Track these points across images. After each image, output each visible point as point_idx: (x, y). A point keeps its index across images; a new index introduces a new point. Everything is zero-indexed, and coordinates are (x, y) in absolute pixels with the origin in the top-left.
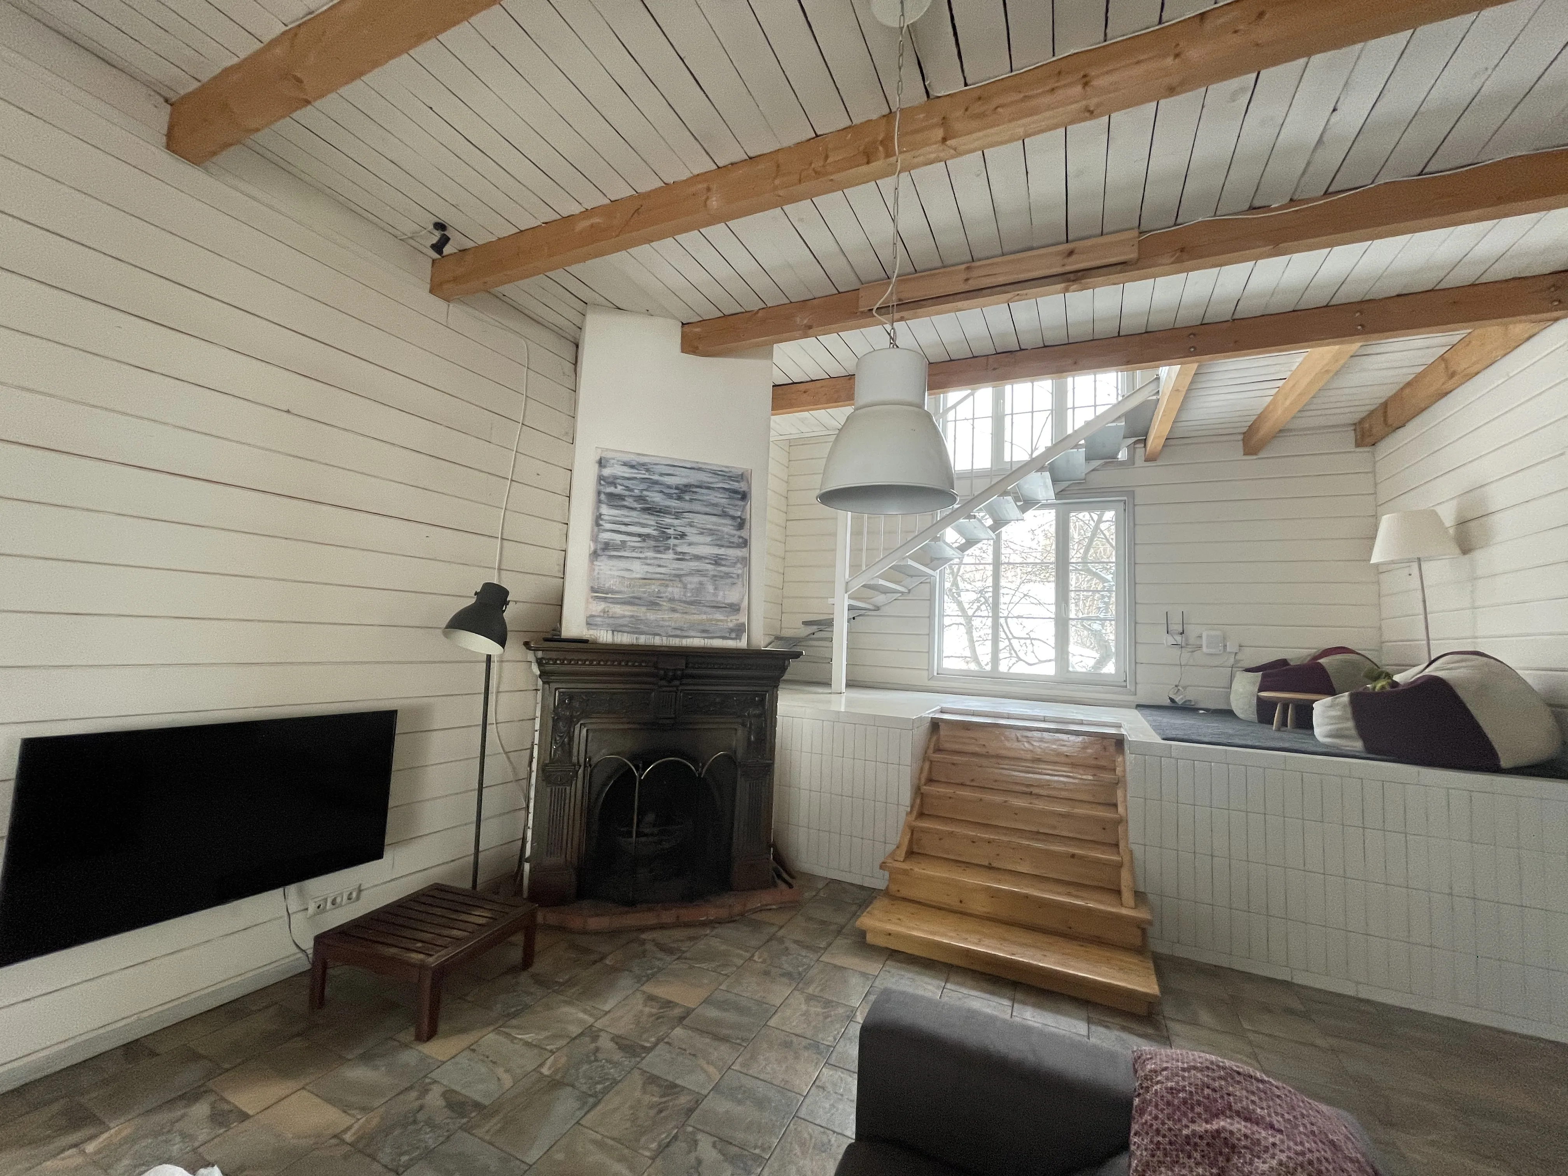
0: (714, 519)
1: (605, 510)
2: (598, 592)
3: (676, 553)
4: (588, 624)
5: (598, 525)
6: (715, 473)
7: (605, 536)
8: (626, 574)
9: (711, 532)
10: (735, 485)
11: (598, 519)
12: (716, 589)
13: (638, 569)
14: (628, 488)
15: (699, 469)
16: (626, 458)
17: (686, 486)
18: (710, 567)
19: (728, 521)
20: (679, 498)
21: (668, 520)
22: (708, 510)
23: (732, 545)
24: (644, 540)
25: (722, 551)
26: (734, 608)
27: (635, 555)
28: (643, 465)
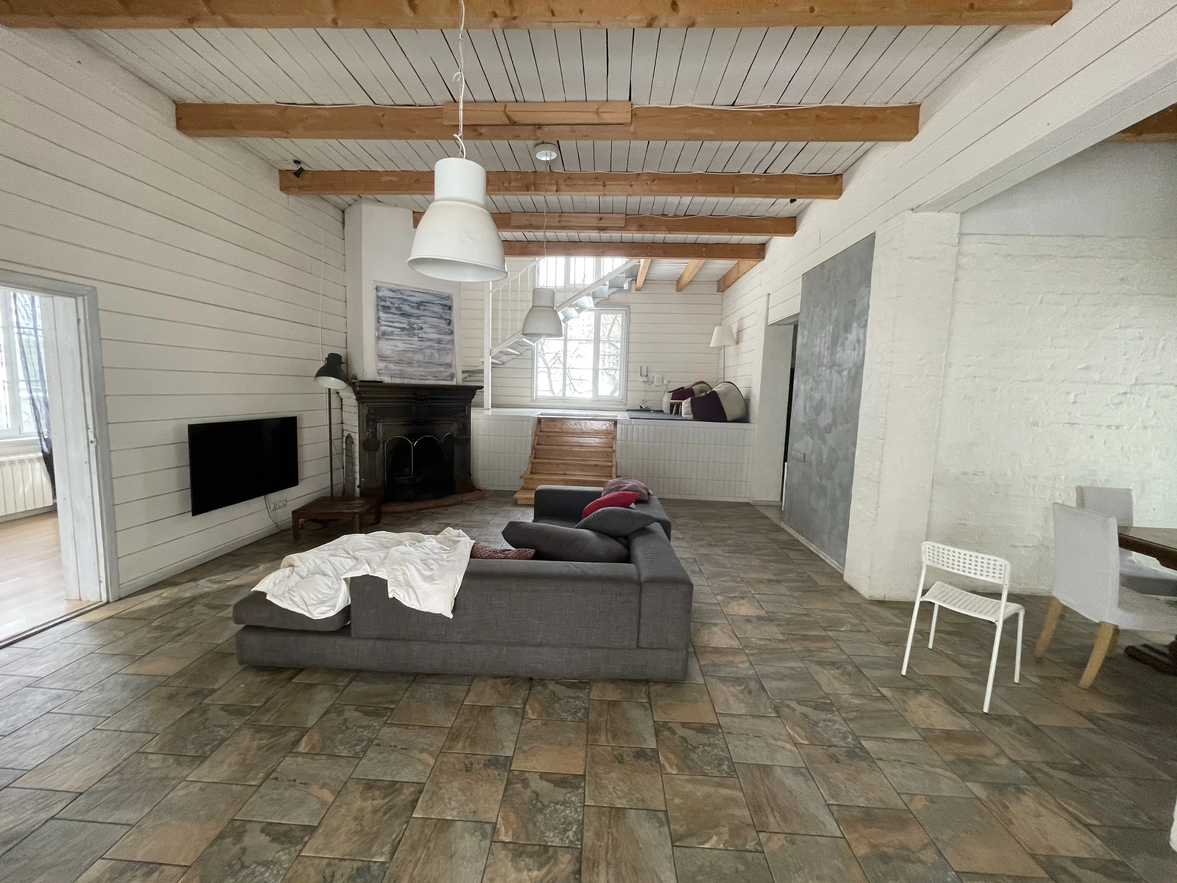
0: (437, 320)
1: (381, 314)
2: (381, 357)
3: (419, 337)
4: (378, 373)
5: (379, 322)
6: (435, 296)
7: (383, 328)
8: (394, 348)
9: (435, 327)
10: (445, 302)
11: (378, 319)
12: (439, 356)
13: (401, 346)
14: (392, 303)
15: (427, 293)
16: (390, 286)
17: (421, 302)
18: (436, 345)
19: (443, 321)
20: (418, 309)
21: (413, 320)
22: (433, 315)
23: (445, 334)
24: (402, 331)
25: (441, 337)
26: (449, 365)
27: (398, 338)
28: (399, 290)
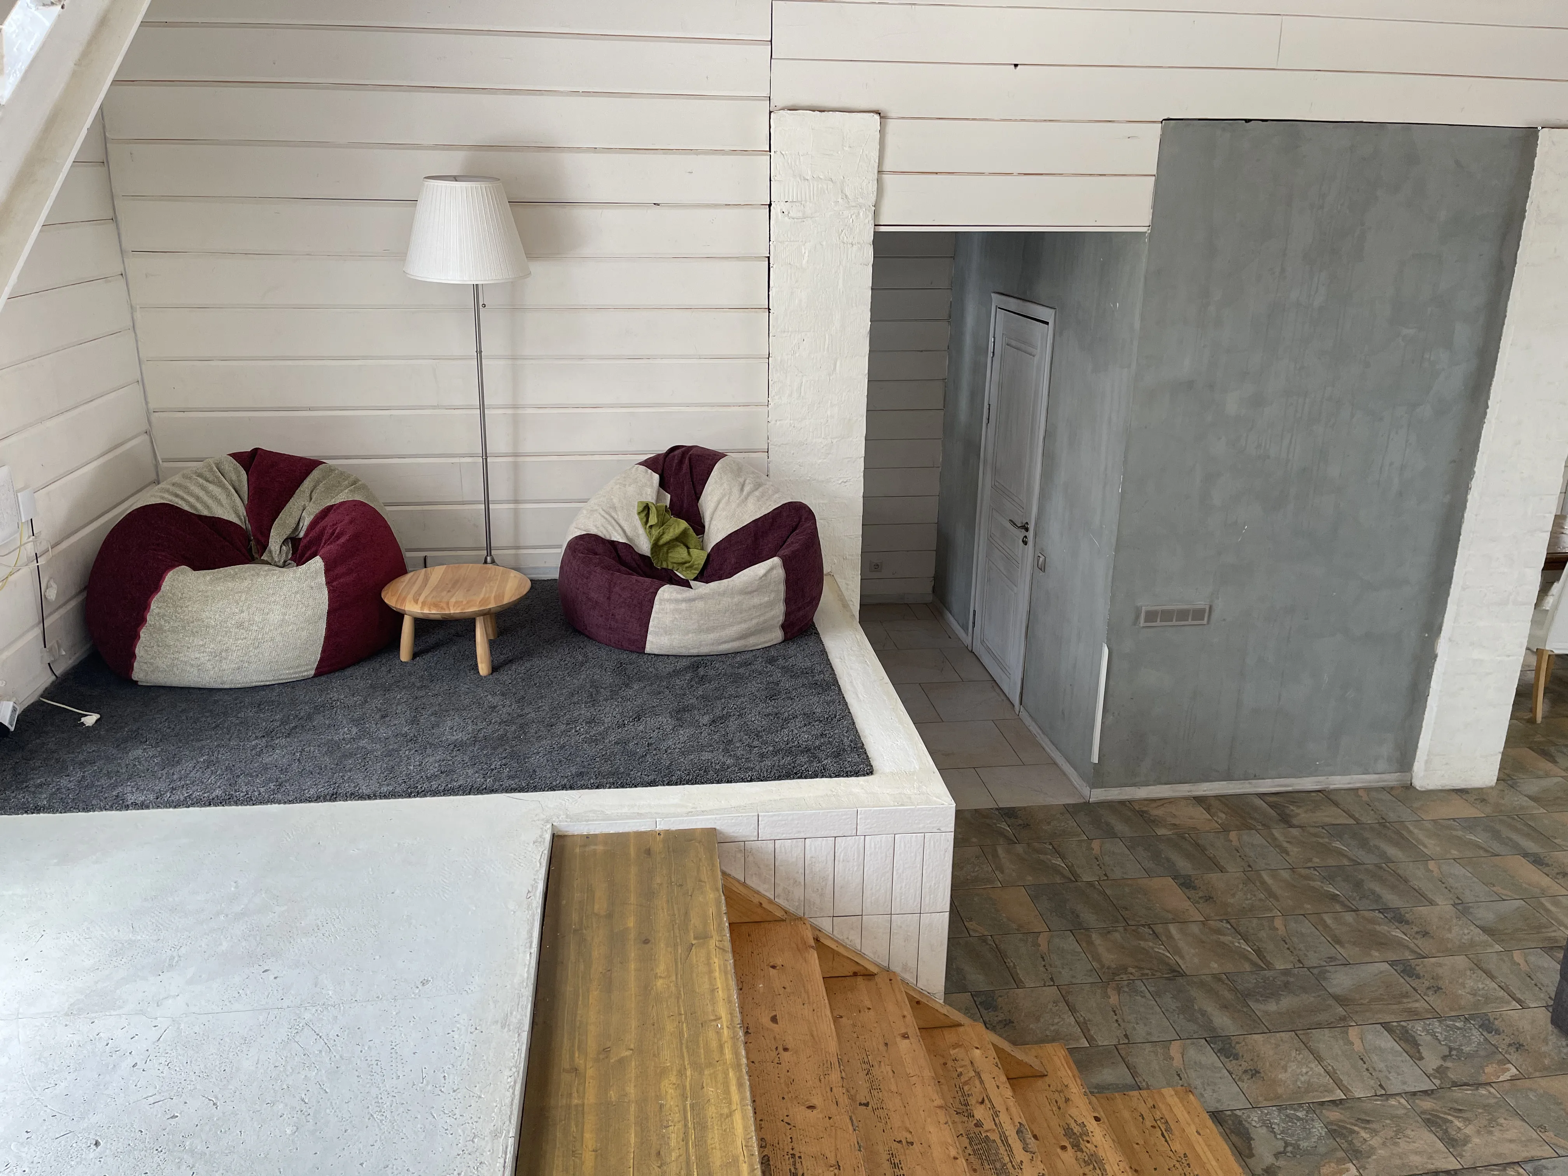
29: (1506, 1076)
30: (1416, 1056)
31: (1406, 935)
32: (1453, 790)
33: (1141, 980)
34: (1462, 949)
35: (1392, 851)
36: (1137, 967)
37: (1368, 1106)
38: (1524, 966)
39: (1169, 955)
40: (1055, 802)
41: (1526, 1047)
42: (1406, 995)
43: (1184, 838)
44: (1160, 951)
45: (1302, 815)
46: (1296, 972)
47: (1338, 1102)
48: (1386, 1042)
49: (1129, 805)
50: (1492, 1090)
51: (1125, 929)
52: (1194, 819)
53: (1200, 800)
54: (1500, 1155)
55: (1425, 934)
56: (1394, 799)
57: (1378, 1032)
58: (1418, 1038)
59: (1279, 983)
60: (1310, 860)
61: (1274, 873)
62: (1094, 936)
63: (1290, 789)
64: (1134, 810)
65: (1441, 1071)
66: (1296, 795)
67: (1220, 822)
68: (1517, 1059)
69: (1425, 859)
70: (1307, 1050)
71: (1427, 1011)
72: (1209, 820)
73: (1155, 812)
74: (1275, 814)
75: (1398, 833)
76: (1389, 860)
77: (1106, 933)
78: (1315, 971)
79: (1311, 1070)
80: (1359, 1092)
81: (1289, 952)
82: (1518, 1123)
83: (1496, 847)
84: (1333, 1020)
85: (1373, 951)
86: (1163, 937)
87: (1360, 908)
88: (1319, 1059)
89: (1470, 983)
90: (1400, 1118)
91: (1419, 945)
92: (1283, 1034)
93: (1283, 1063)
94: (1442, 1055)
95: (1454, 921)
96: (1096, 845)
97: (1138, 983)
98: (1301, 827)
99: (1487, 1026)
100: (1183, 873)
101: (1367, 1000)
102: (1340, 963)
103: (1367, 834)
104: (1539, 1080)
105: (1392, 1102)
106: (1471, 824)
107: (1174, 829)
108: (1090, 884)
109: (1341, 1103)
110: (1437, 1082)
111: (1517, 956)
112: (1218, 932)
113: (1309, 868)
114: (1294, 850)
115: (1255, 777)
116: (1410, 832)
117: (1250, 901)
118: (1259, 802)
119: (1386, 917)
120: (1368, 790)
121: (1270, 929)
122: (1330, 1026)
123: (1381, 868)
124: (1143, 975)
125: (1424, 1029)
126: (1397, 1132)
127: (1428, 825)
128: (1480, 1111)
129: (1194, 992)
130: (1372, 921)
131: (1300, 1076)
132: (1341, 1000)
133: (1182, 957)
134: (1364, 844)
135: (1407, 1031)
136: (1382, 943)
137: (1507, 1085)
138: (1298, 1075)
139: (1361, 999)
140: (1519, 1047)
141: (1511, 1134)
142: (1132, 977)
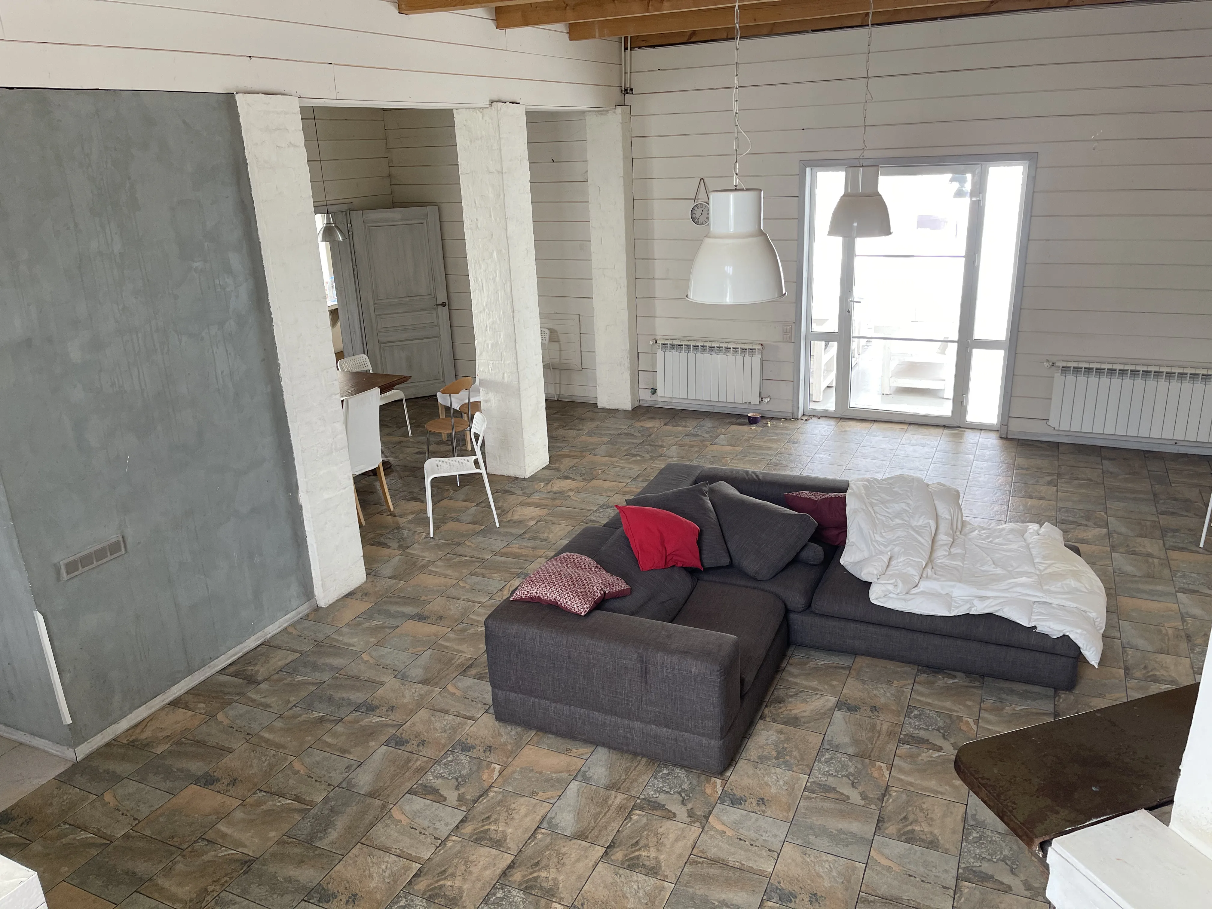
29: (496, 773)
30: (441, 799)
31: (381, 717)
32: (345, 596)
33: (224, 890)
34: (419, 705)
35: (336, 662)
36: (214, 881)
37: (437, 859)
38: (458, 693)
39: (233, 852)
40: (43, 781)
41: (494, 746)
42: (409, 760)
43: (183, 743)
44: (223, 854)
45: (261, 671)
46: (333, 795)
47: (419, 873)
48: (419, 803)
49: (116, 743)
50: (495, 789)
51: (184, 856)
52: (180, 722)
53: (175, 704)
54: (526, 830)
55: (392, 708)
56: (314, 623)
57: (409, 800)
58: (434, 785)
59: (326, 812)
60: (289, 702)
61: (270, 728)
62: (160, 881)
63: (240, 654)
64: (123, 745)
65: (461, 799)
66: (248, 656)
67: (203, 711)
68: (494, 758)
69: (357, 655)
70: (376, 850)
71: (427, 762)
72: (194, 715)
73: (144, 736)
74: (240, 681)
75: (331, 646)
76: (338, 670)
77: (168, 872)
78: (344, 785)
79: (388, 863)
80: (426, 855)
81: (318, 783)
82: (522, 800)
83: (393, 622)
84: (377, 813)
85: (370, 743)
86: (218, 839)
87: (343, 717)
88: (387, 850)
89: (438, 725)
90: (460, 852)
91: (394, 718)
92: (353, 851)
93: (367, 873)
94: (455, 787)
95: (402, 688)
96: (108, 797)
97: (224, 894)
98: (266, 680)
99: (466, 748)
100: (199, 773)
101: (389, 782)
102: (355, 766)
103: (313, 659)
104: (513, 762)
105: (449, 844)
106: (369, 615)
107: (169, 741)
108: (126, 836)
109: (421, 872)
110: (463, 808)
111: (450, 688)
112: (259, 804)
113: (291, 708)
114: (272, 700)
115: (211, 660)
116: (337, 641)
117: (267, 762)
118: (223, 678)
119: (362, 712)
120: (293, 625)
121: (295, 774)
122: (379, 819)
123: (337, 678)
124: (223, 885)
125: (434, 777)
126: (465, 864)
127: (345, 630)
128: (498, 809)
129: (272, 868)
130: (356, 721)
131: (384, 874)
132: (373, 794)
133: (245, 846)
134: (315, 667)
135: (425, 786)
136: (371, 732)
137: (500, 779)
138: (382, 874)
139: (385, 783)
140: (489, 749)
141: (523, 810)
142: (215, 894)
